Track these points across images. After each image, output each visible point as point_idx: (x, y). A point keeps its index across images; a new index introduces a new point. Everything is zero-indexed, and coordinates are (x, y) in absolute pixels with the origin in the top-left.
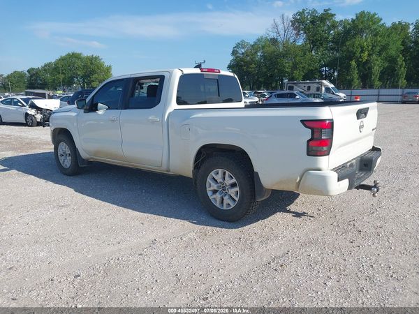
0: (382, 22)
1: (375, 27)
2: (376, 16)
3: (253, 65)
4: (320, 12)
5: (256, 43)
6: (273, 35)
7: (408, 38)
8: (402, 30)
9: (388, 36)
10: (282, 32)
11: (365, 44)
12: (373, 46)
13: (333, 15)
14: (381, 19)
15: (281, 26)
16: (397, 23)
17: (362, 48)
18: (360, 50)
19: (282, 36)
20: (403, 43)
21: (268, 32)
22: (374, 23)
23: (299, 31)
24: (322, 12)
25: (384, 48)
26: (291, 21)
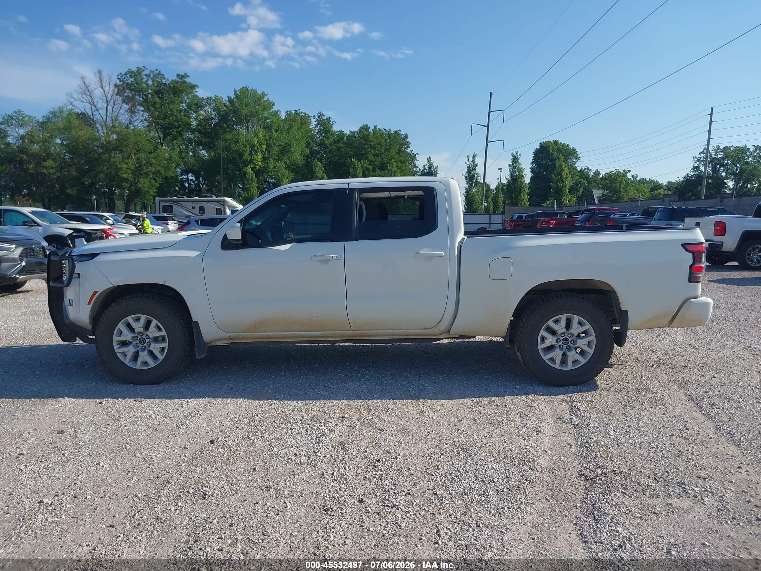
0: (275, 108)
1: (266, 114)
2: (266, 98)
3: (49, 163)
4: (170, 77)
5: (48, 118)
6: (82, 107)
7: (312, 137)
8: (302, 124)
9: (288, 131)
10: (101, 104)
11: (256, 140)
12: (268, 145)
13: (194, 87)
14: (274, 104)
15: (98, 92)
16: (293, 112)
17: (253, 146)
18: (248, 149)
19: (103, 112)
20: (308, 145)
21: (72, 100)
22: (264, 109)
23: (134, 106)
24: (175, 78)
25: (285, 150)
26: (116, 86)
